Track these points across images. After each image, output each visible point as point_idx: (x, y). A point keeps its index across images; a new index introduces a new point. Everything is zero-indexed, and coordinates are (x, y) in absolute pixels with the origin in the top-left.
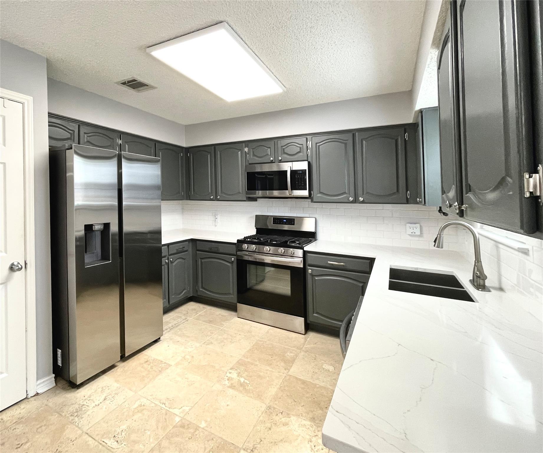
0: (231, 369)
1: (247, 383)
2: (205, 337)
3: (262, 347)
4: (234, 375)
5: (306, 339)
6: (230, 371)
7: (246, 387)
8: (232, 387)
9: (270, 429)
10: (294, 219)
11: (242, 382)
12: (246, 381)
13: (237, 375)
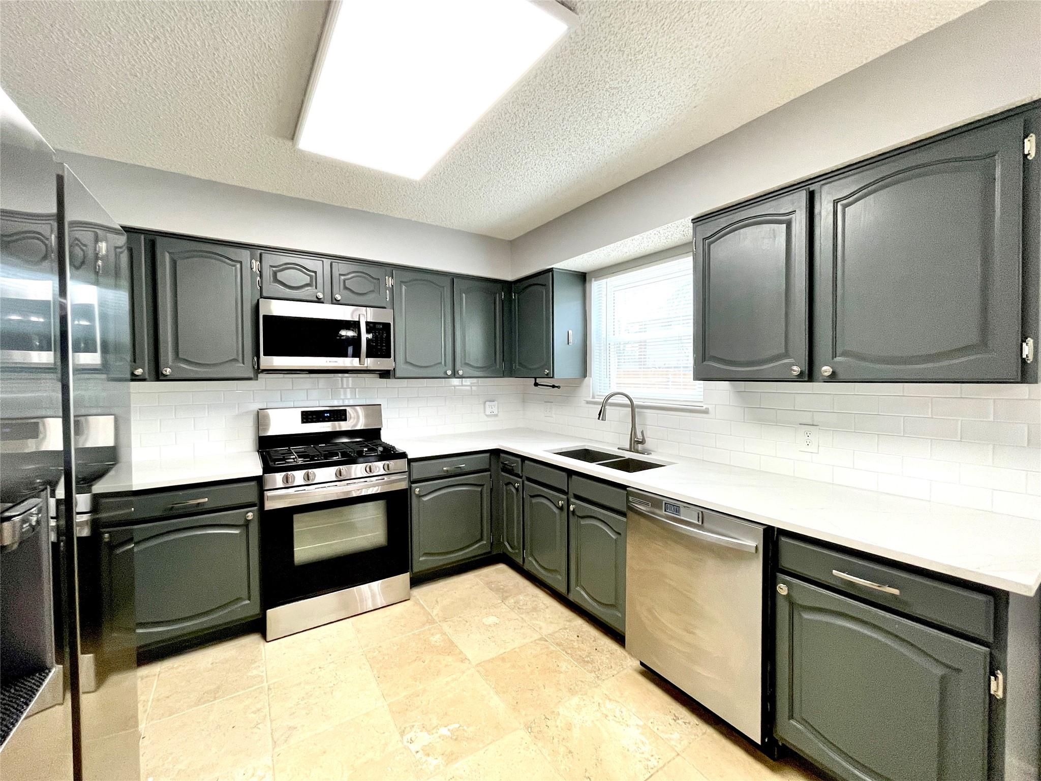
0: (402, 734)
1: (458, 730)
2: (255, 730)
3: (386, 658)
4: (423, 739)
5: (417, 603)
6: (407, 737)
7: (466, 735)
8: (450, 758)
9: (570, 752)
10: (345, 410)
11: (449, 734)
12: (451, 727)
13: (426, 734)
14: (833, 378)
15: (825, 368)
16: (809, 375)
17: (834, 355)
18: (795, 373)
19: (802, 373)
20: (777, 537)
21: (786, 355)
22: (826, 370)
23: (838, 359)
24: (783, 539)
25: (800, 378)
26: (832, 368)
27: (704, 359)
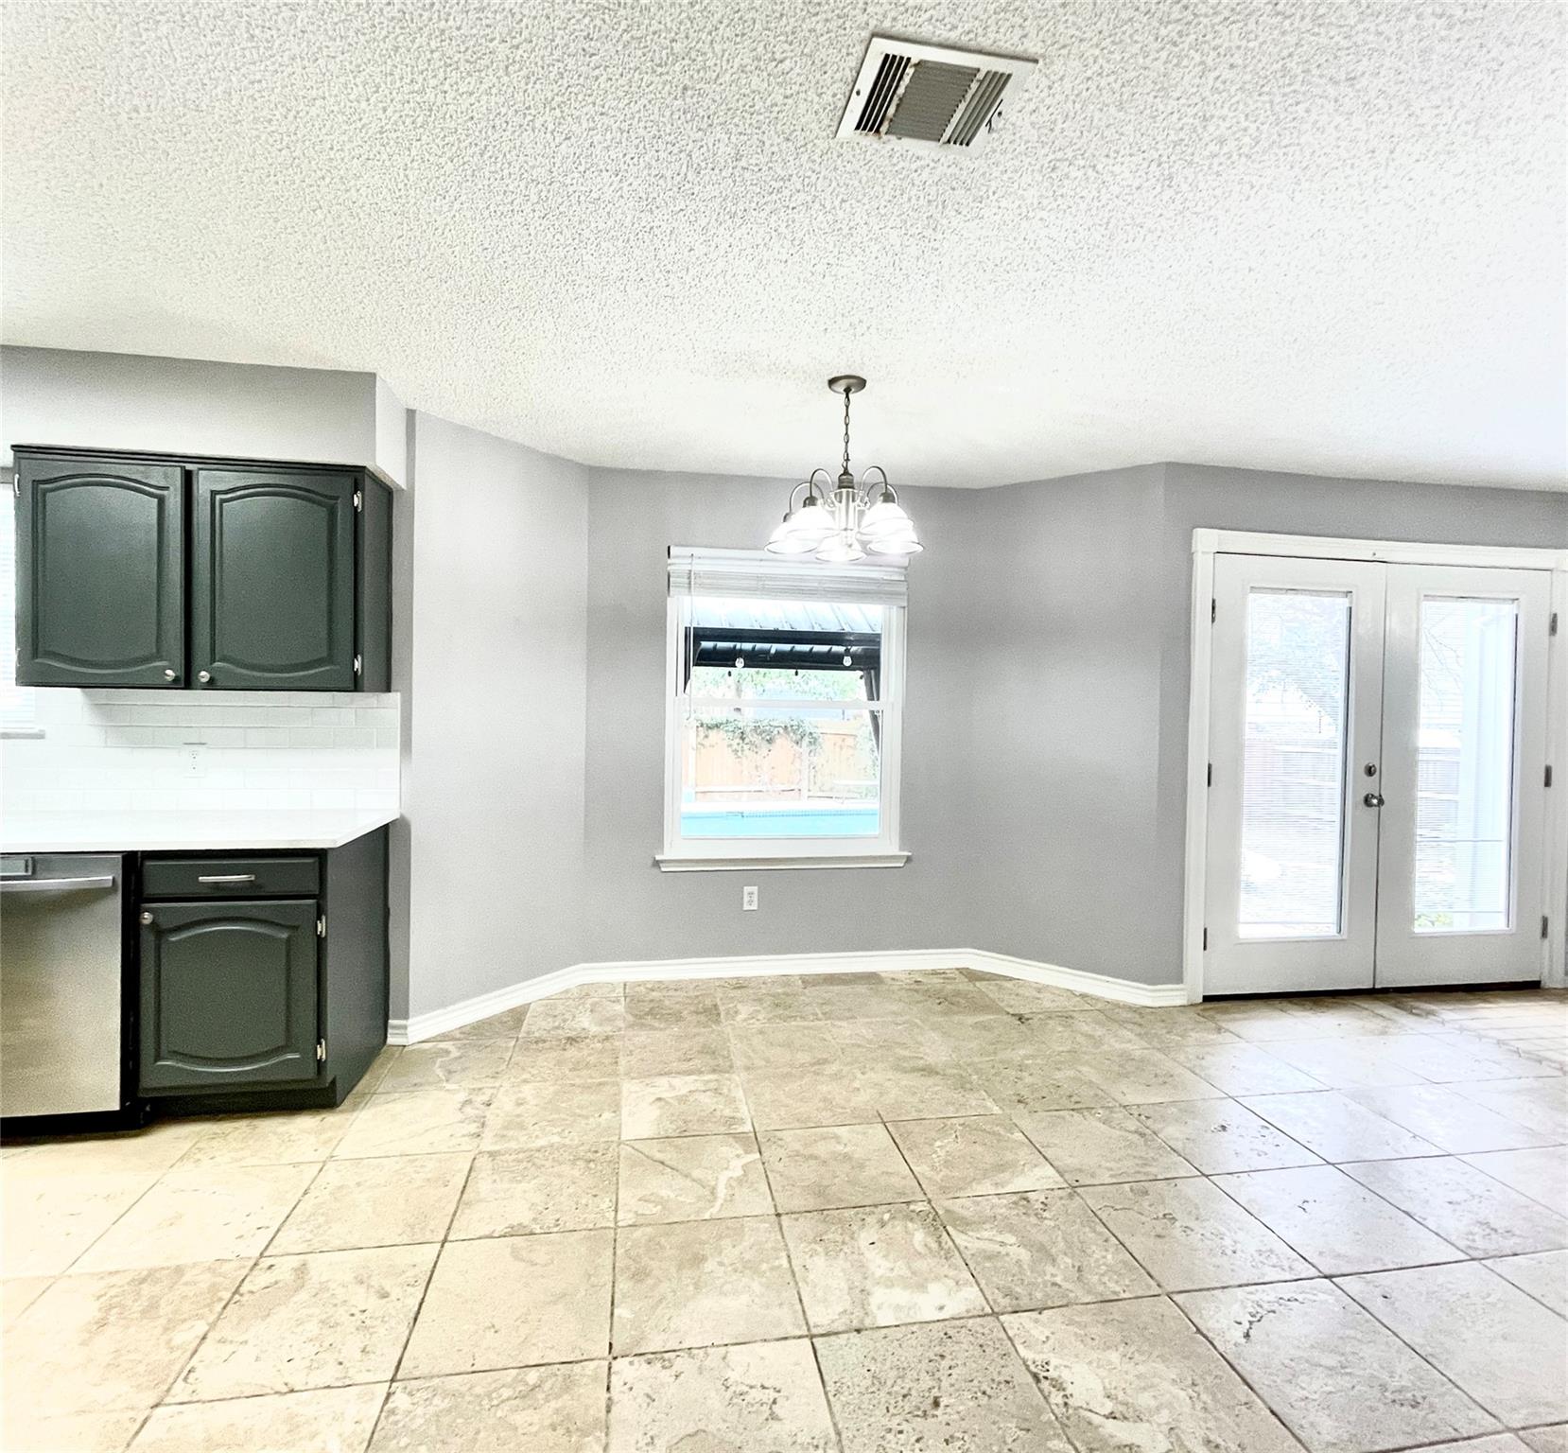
14: (211, 685)
15: (203, 673)
16: (186, 681)
17: (213, 660)
18: (169, 679)
19: (176, 680)
20: (142, 864)
21: (158, 656)
22: (204, 676)
23: (217, 664)
24: (148, 863)
25: (175, 685)
26: (210, 673)
27: (35, 654)
